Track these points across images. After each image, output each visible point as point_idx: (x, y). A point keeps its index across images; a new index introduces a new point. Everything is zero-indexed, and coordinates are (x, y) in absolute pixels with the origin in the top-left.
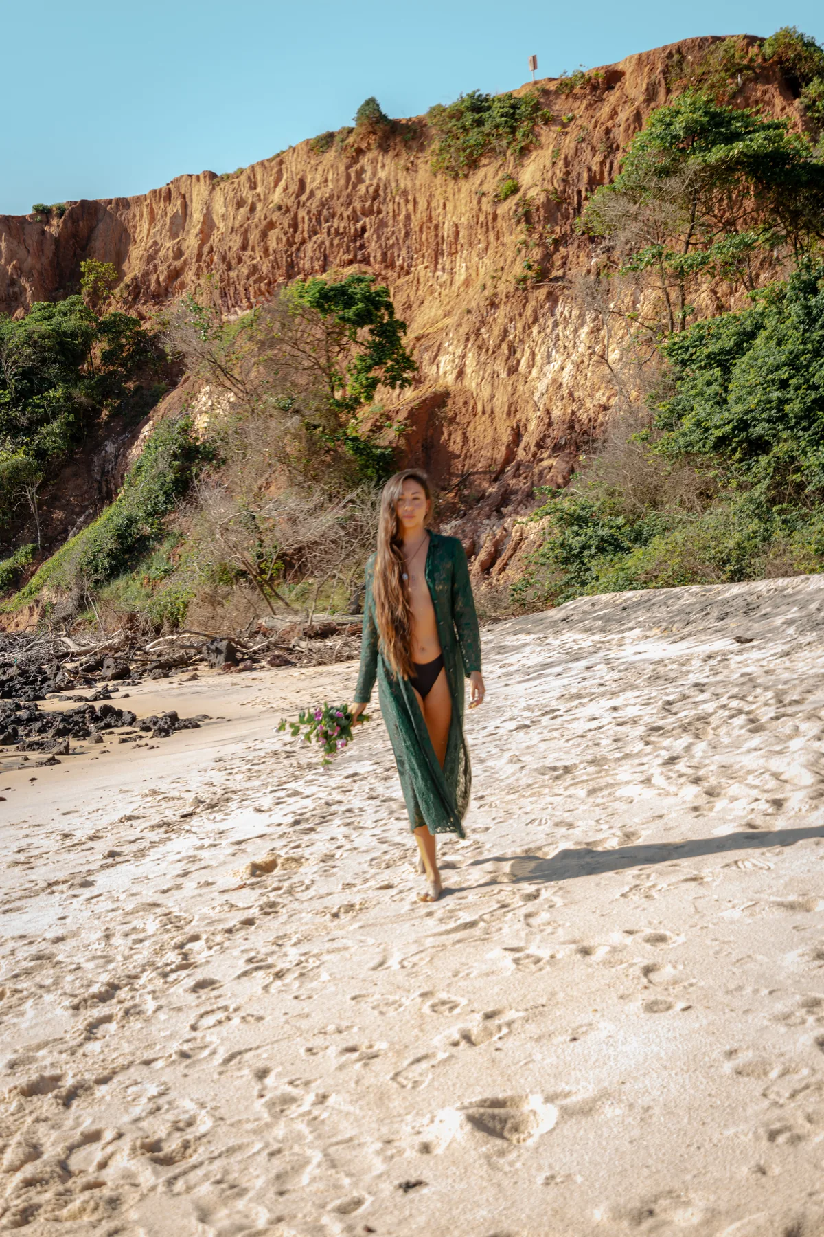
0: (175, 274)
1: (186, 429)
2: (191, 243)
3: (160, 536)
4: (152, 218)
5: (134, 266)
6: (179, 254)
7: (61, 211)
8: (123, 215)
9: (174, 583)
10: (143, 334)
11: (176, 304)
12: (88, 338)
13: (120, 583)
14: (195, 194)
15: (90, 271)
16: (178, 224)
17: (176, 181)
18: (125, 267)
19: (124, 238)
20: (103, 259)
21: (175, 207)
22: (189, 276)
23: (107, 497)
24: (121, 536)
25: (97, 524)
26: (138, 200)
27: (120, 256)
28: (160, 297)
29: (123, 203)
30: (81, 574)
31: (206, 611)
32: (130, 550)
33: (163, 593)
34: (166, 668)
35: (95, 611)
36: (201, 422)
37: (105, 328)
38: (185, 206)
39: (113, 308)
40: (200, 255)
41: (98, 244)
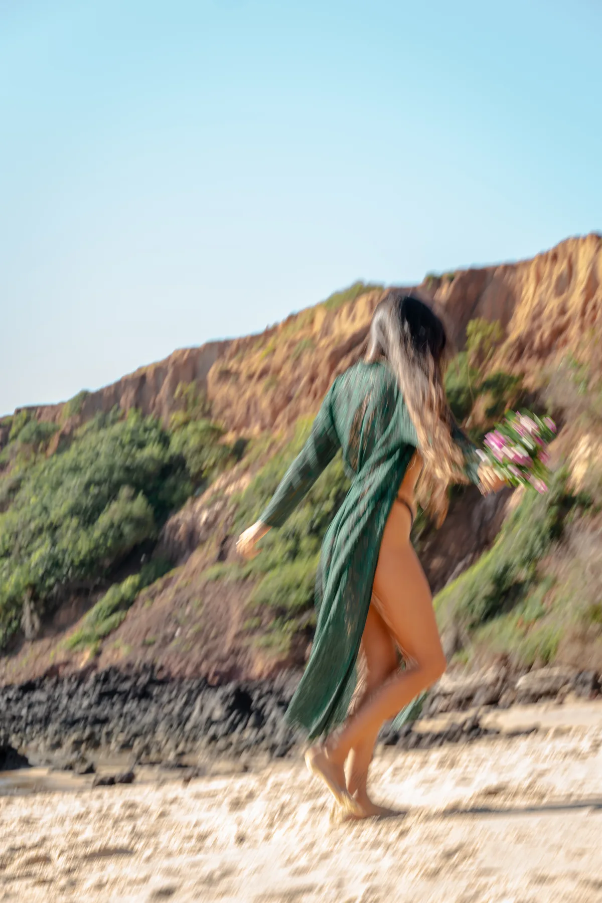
0: (559, 332)
1: (565, 478)
2: (576, 299)
3: (535, 579)
4: (539, 279)
5: (519, 326)
6: (563, 311)
7: (451, 279)
8: (510, 278)
9: (547, 624)
10: (526, 392)
11: (559, 360)
12: (473, 396)
13: (494, 625)
14: (581, 254)
15: (477, 331)
16: (564, 284)
17: (564, 244)
18: (511, 325)
19: (509, 300)
20: (491, 319)
21: (561, 267)
22: (573, 331)
23: (485, 544)
24: (499, 580)
25: (476, 570)
26: (526, 263)
27: (506, 317)
28: (544, 352)
29: (510, 268)
30: (457, 617)
31: (576, 649)
32: (506, 593)
33: (536, 635)
34: (535, 698)
35: (470, 652)
36: (579, 472)
37: (488, 385)
38: (571, 267)
39: (498, 365)
40: (583, 313)
41: (486, 305)
